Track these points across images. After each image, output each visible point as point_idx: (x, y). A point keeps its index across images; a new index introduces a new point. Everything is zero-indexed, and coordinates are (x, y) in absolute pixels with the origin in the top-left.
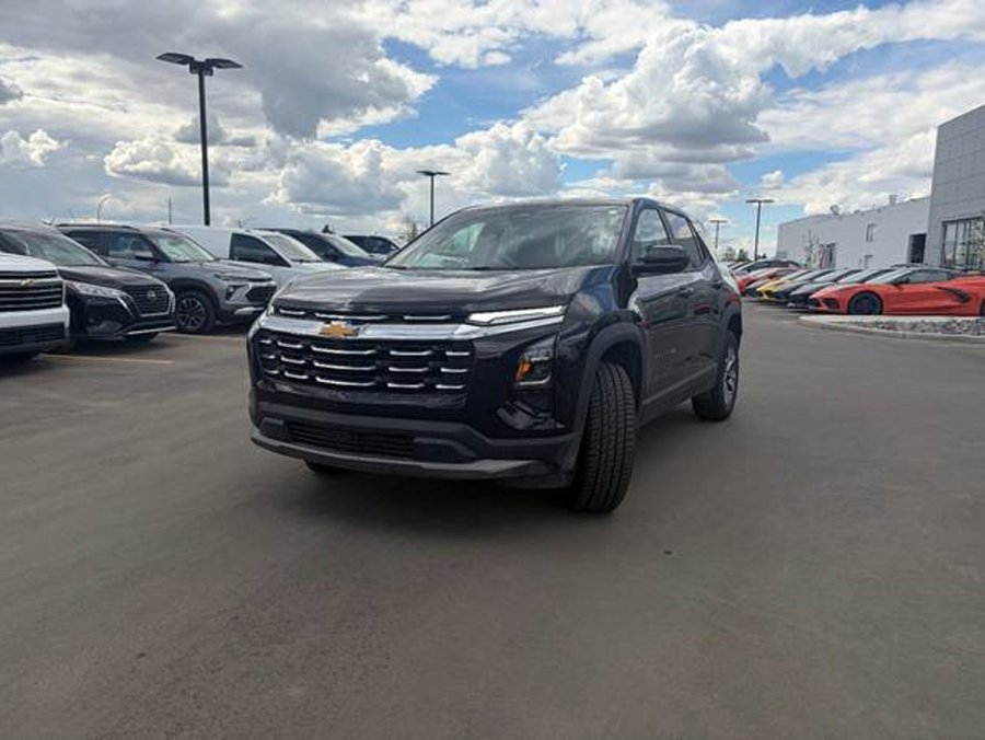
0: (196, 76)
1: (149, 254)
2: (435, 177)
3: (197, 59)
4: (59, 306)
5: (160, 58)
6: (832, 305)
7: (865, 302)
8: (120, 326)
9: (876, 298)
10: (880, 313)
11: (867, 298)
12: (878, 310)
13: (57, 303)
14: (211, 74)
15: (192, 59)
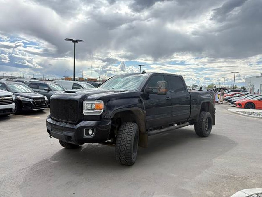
0: (74, 44)
1: (47, 89)
2: (141, 66)
3: (74, 40)
4: (12, 103)
5: (65, 40)
6: (240, 106)
7: (249, 105)
8: (31, 108)
9: (253, 104)
10: (255, 108)
11: (250, 104)
12: (254, 107)
13: (11, 103)
14: (78, 43)
15: (72, 40)
